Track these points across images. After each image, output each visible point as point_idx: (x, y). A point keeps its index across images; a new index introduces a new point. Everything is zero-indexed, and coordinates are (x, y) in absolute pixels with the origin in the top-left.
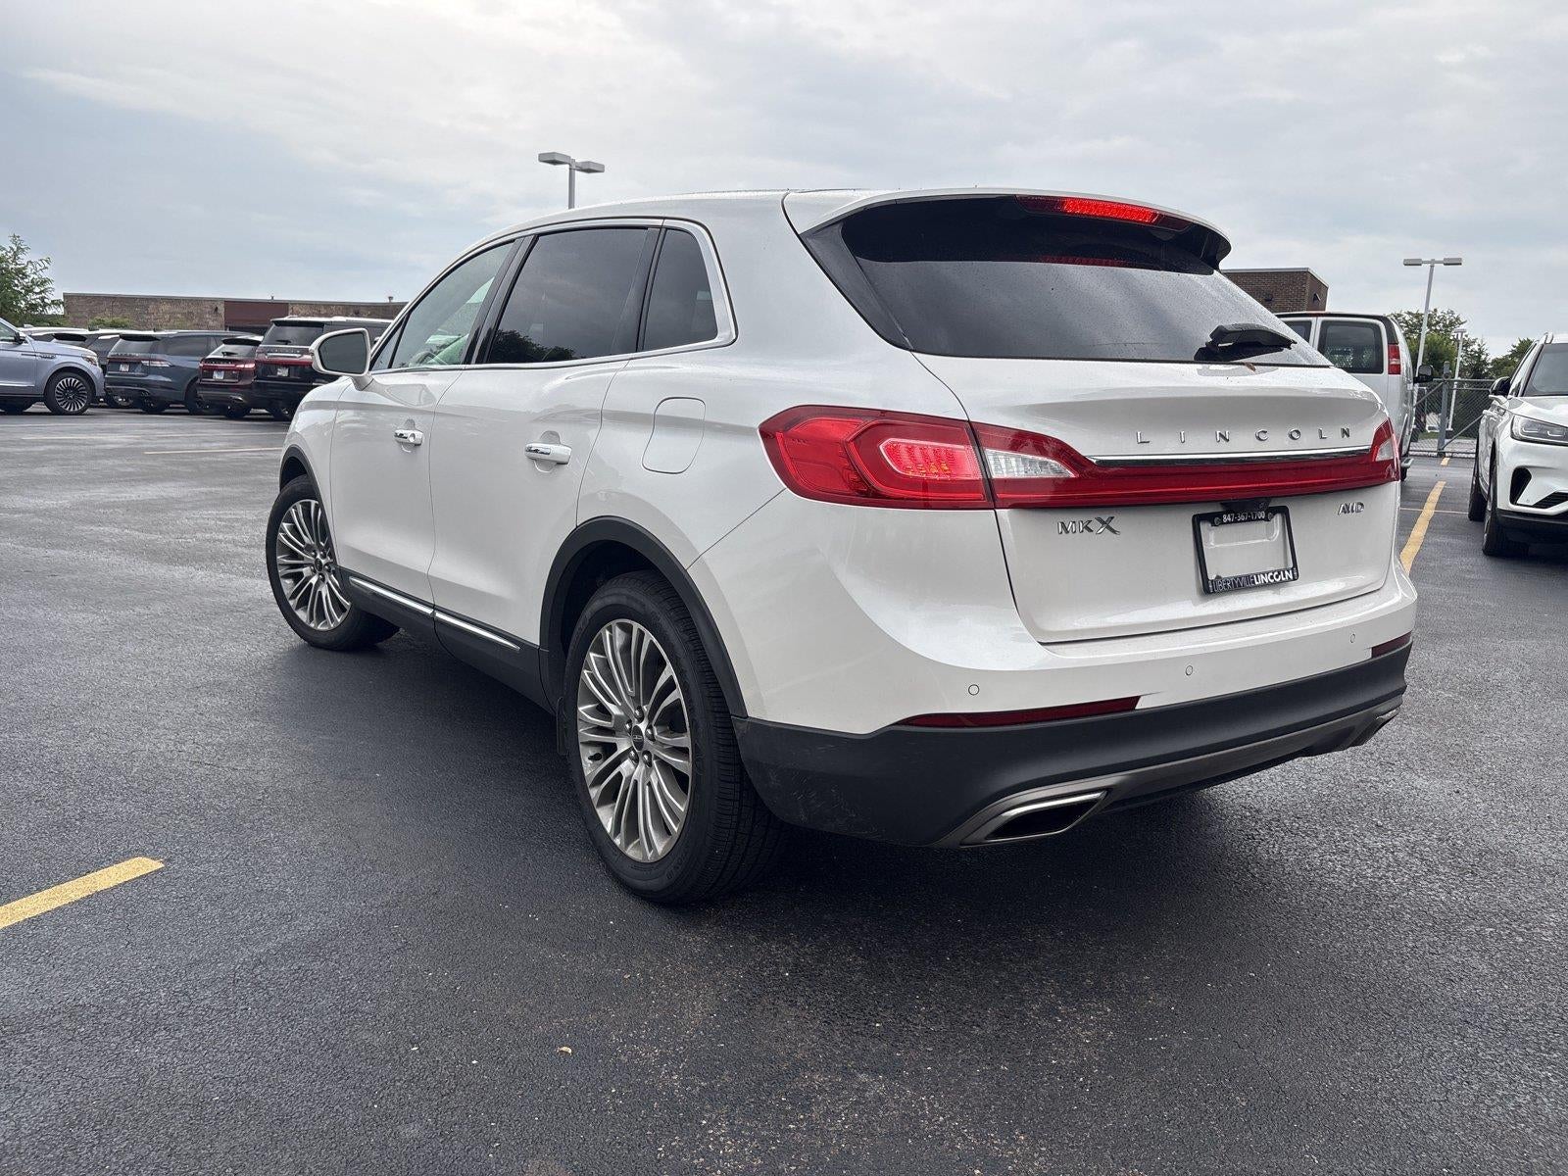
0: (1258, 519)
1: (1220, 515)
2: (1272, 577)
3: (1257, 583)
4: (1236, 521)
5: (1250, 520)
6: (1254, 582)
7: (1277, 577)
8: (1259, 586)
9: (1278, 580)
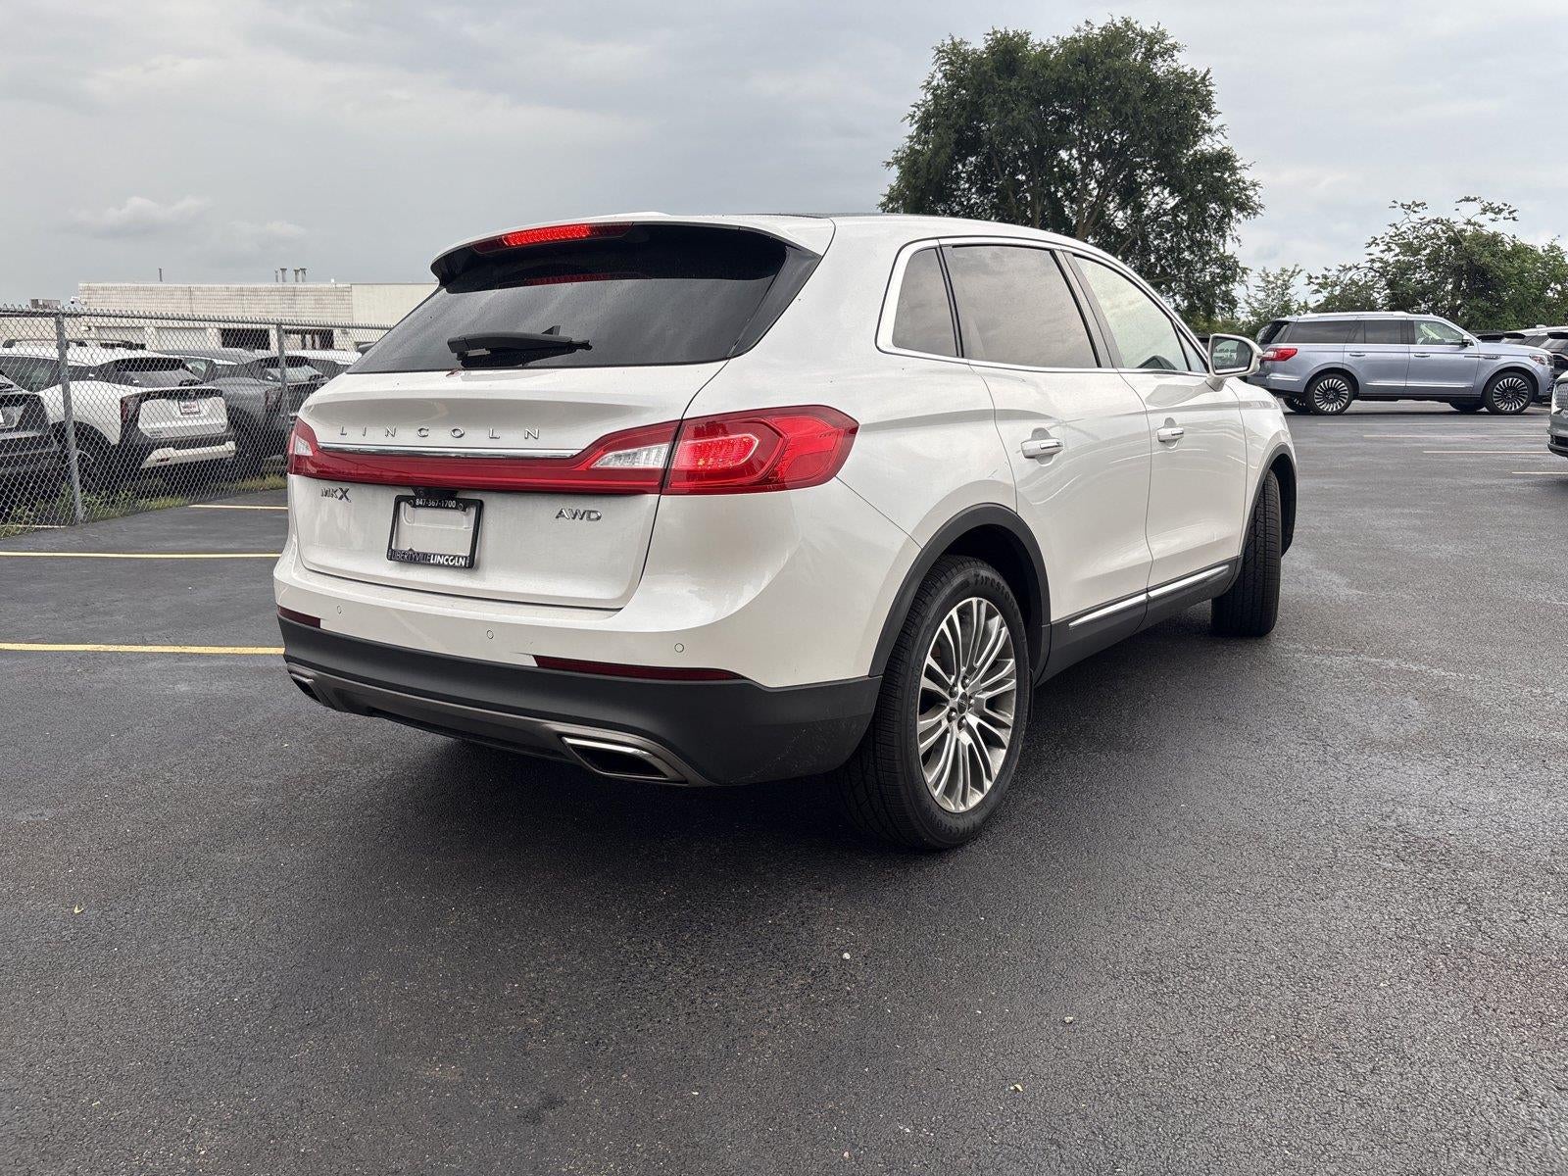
0: (447, 508)
1: (414, 498)
2: (447, 560)
3: (432, 561)
4: (426, 506)
5: (439, 507)
6: (429, 560)
7: (452, 561)
8: (433, 565)
9: (451, 564)
